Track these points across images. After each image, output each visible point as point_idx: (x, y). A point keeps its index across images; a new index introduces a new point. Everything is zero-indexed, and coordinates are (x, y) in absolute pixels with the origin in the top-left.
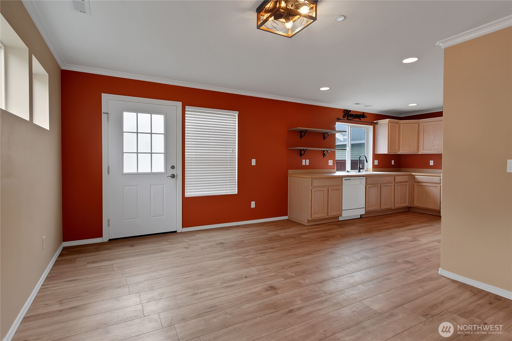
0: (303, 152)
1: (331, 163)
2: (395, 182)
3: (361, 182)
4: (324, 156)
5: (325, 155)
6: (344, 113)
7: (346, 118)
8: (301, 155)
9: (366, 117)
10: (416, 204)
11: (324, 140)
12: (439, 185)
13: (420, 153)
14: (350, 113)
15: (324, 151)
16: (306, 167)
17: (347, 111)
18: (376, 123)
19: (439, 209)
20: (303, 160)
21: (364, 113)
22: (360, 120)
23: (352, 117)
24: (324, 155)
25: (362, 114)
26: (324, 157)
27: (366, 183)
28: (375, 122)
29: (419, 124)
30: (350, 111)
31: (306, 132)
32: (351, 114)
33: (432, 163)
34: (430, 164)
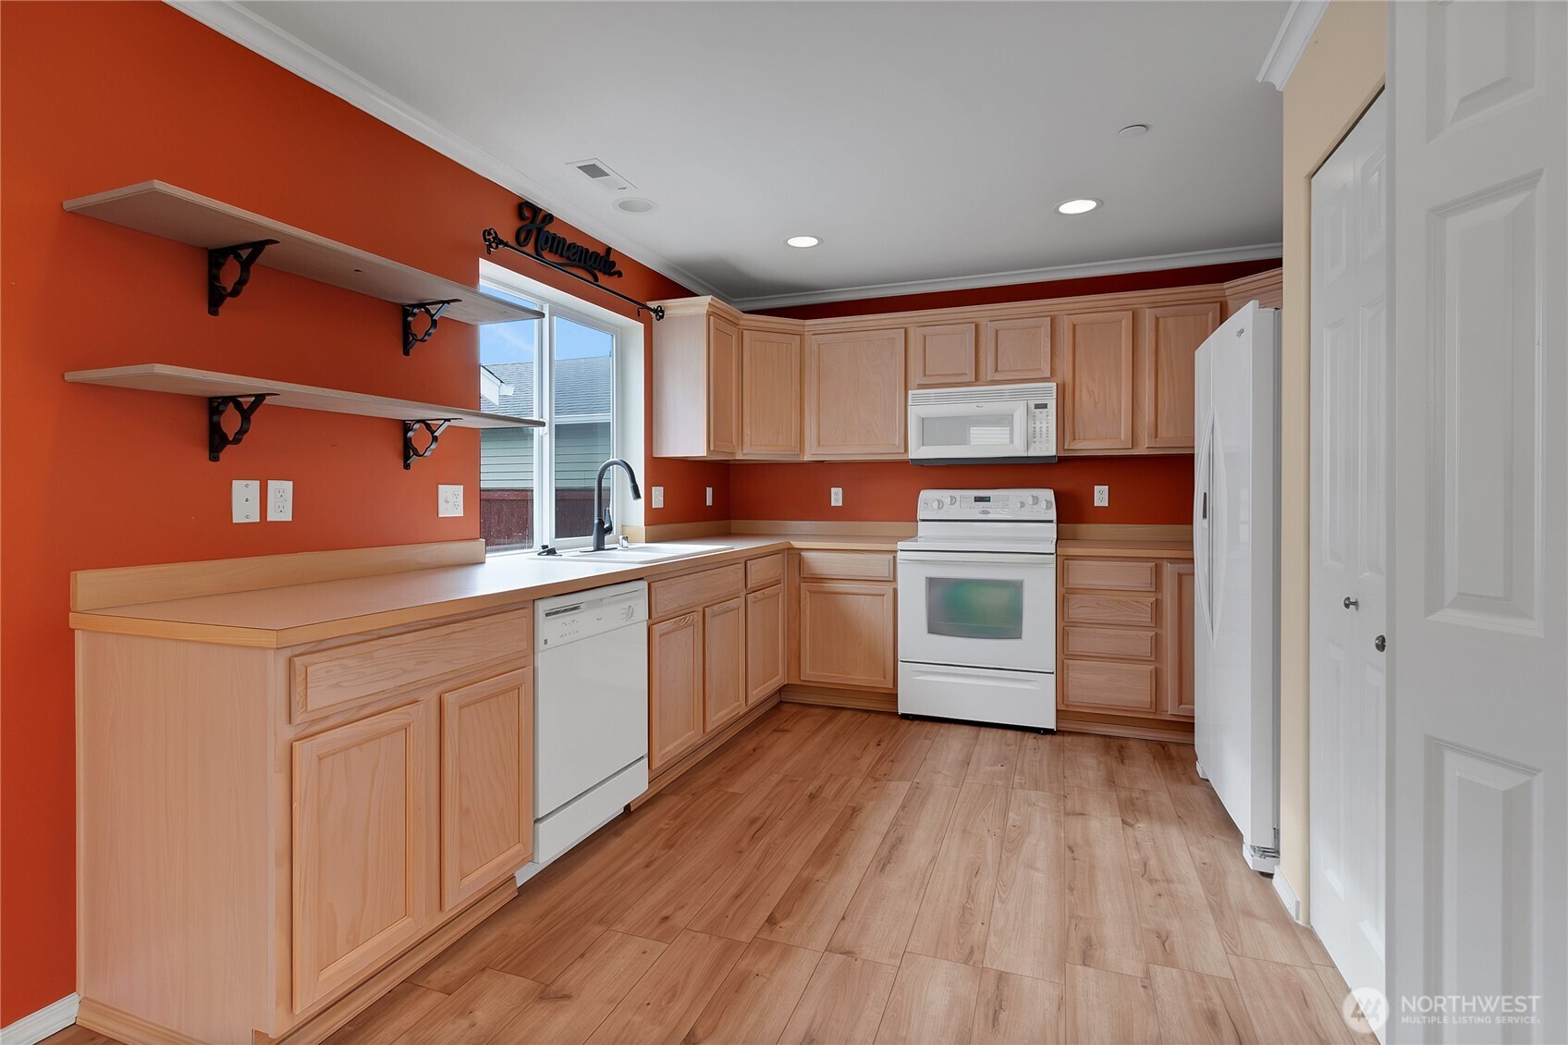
0: (231, 422)
1: (451, 501)
2: (749, 586)
3: (630, 613)
4: (406, 458)
5: (416, 453)
6: (521, 216)
7: (530, 248)
8: (217, 443)
9: (620, 274)
10: (810, 673)
11: (406, 353)
12: (888, 589)
13: (807, 458)
14: (551, 229)
15: (405, 426)
16: (264, 539)
17: (535, 210)
18: (656, 311)
19: (892, 687)
20: (236, 484)
21: (609, 250)
22: (596, 279)
23: (561, 256)
24: (408, 451)
25: (602, 253)
26: (407, 466)
27: (650, 617)
28: (653, 304)
29: (801, 335)
30: (549, 218)
31: (253, 257)
32: (554, 237)
33: (837, 497)
34: (833, 503)
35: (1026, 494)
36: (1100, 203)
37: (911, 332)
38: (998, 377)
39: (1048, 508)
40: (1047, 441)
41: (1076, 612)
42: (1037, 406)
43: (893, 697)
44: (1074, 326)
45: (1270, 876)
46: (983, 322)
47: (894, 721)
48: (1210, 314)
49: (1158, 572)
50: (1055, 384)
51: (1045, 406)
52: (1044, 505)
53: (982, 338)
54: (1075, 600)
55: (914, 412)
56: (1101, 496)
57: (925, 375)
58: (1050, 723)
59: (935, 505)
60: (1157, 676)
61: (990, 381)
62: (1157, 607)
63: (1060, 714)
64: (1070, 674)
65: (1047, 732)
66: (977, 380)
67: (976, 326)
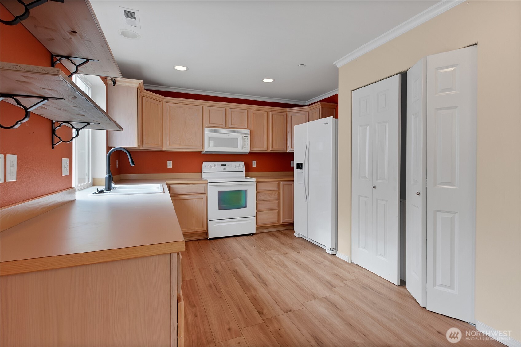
1: (66, 167)
4: (53, 142)
12: (204, 196)
13: (164, 149)
15: (53, 124)
19: (205, 230)
24: (53, 138)
26: (53, 148)
29: (162, 102)
34: (168, 167)
35: (237, 163)
36: (274, 80)
37: (205, 107)
38: (233, 126)
39: (243, 167)
40: (248, 147)
41: (260, 198)
42: (245, 137)
43: (207, 233)
44: (253, 113)
45: (335, 254)
46: (227, 108)
47: (208, 241)
48: (284, 116)
49: (279, 184)
50: (249, 130)
51: (247, 137)
52: (242, 166)
53: (227, 113)
54: (260, 195)
55: (207, 136)
56: (254, 164)
57: (209, 123)
58: (254, 231)
59: (209, 167)
60: (279, 213)
61: (230, 127)
62: (279, 193)
63: (257, 228)
64: (259, 216)
65: (253, 234)
66: (225, 127)
67: (226, 109)
